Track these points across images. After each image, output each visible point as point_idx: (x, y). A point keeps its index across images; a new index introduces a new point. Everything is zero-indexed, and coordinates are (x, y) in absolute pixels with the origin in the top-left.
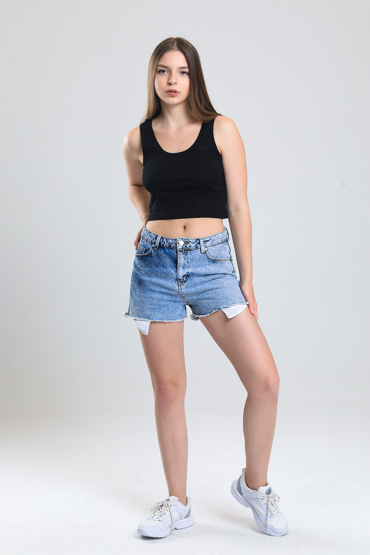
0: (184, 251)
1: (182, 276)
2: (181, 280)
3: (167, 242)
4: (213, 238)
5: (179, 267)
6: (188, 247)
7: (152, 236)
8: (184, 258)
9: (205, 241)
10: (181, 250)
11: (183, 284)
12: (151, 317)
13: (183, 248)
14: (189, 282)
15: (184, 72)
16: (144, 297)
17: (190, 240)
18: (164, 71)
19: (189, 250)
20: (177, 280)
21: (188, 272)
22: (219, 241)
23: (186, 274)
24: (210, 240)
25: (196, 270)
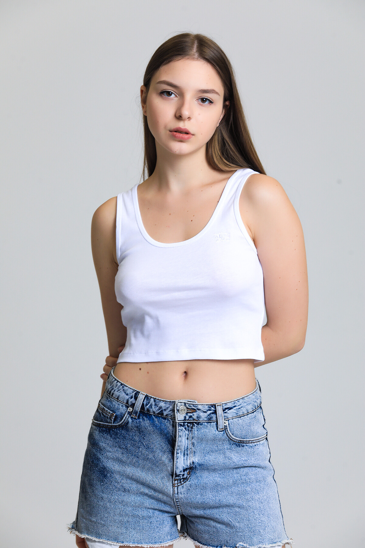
0: (187, 425)
1: (182, 469)
2: (179, 476)
3: (156, 405)
4: (239, 403)
5: (177, 453)
6: (195, 417)
7: (128, 392)
8: (186, 437)
9: (226, 409)
10: (182, 424)
11: (182, 484)
12: (121, 538)
13: (185, 420)
14: (193, 481)
15: (206, 99)
16: (110, 501)
17: (200, 407)
18: (169, 94)
19: (196, 423)
20: (173, 474)
21: (193, 462)
22: (250, 408)
23: (189, 465)
24: (235, 406)
25: (207, 458)
